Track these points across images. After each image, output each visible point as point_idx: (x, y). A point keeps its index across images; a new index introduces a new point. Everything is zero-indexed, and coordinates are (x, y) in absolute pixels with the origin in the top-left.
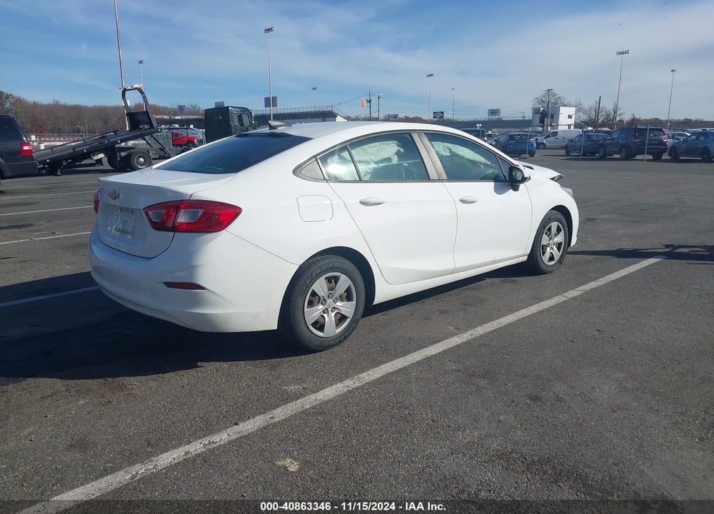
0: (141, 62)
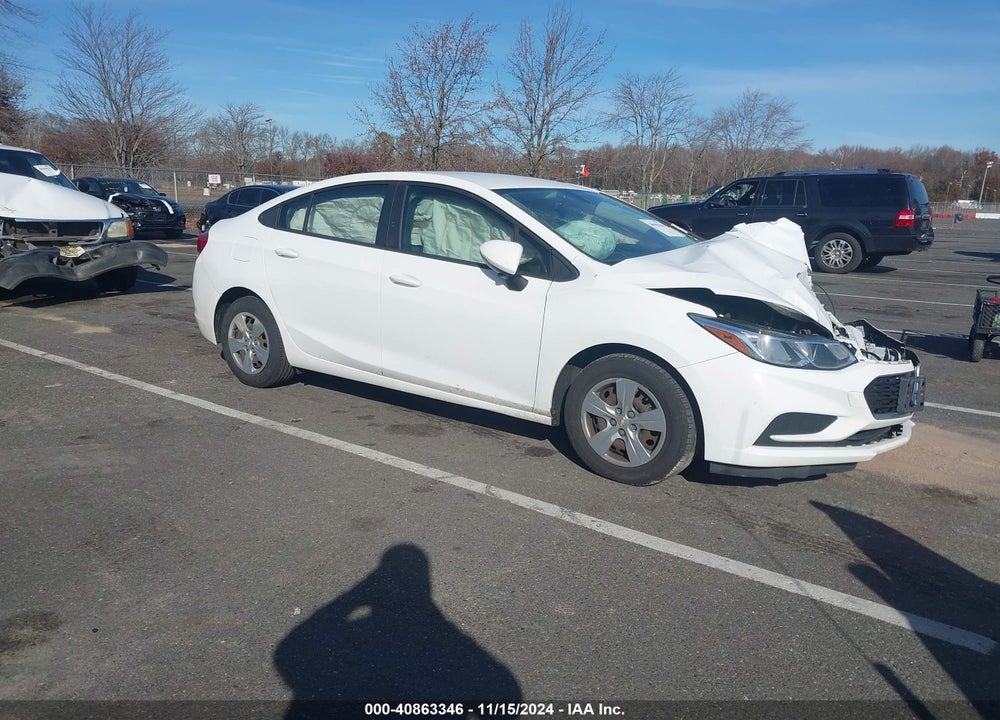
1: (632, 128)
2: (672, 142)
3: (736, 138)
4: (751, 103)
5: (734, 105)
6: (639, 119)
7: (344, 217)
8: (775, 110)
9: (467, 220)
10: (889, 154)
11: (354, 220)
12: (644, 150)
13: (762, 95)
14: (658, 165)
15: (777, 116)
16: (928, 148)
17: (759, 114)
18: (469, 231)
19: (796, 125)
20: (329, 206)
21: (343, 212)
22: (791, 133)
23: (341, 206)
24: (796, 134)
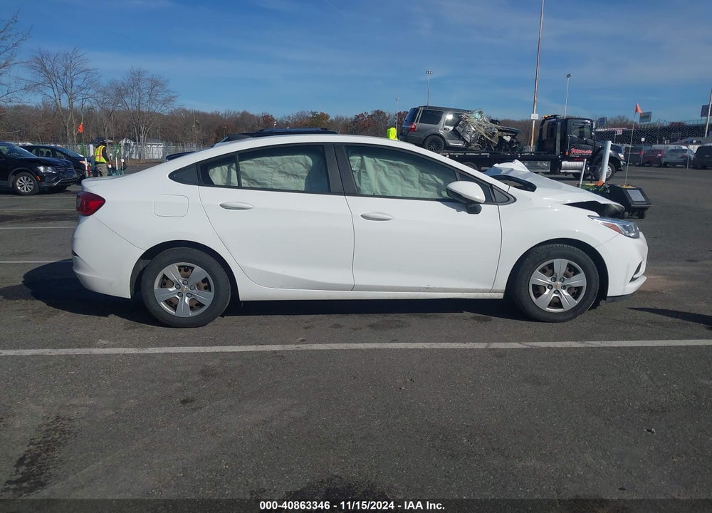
0: (569, 76)
1: (50, 92)
2: (87, 104)
3: (130, 103)
4: (137, 77)
5: (124, 78)
6: (54, 85)
7: (266, 172)
8: (155, 83)
9: (397, 170)
10: (212, 116)
11: (275, 174)
12: (64, 110)
13: (143, 72)
14: (79, 122)
15: (157, 88)
16: (235, 112)
17: (145, 86)
18: (398, 177)
19: (173, 94)
20: (249, 164)
21: (265, 169)
22: (170, 100)
23: (263, 164)
24: (173, 101)
